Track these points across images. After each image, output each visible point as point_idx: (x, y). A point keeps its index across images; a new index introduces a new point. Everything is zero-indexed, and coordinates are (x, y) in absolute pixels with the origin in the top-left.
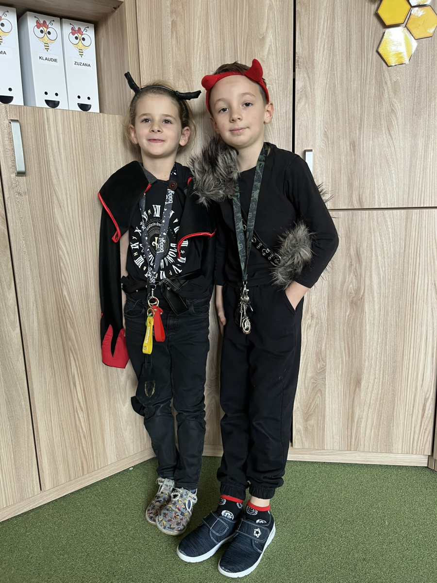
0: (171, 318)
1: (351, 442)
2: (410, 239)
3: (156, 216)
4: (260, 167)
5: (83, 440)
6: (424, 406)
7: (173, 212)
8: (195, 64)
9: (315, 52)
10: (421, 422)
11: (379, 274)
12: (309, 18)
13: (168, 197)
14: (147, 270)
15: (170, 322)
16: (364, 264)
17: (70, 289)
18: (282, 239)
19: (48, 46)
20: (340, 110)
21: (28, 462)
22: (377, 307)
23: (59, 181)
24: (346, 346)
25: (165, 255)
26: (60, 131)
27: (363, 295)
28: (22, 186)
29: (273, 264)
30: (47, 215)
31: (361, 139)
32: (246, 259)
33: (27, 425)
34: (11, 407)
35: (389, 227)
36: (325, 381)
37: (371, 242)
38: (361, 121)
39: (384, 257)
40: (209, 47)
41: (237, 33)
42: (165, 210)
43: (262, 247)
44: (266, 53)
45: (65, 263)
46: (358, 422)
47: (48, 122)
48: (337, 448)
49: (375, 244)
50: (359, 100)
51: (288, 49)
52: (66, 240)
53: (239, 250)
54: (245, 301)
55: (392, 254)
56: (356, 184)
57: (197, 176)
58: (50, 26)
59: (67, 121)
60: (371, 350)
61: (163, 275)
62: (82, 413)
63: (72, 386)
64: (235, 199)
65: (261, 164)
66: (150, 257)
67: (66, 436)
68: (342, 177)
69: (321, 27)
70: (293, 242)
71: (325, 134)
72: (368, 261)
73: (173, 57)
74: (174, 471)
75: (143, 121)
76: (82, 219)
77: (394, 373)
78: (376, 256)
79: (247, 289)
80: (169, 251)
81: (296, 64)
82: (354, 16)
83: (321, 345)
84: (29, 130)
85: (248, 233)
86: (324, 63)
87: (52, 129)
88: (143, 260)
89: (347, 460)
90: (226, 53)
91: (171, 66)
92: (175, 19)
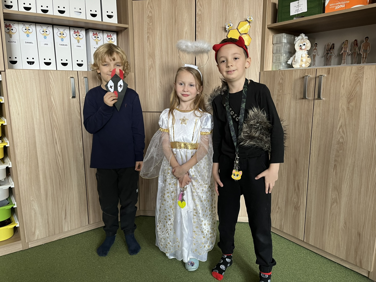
4: (244, 91)
8: (156, 53)
12: (201, 37)
34: (79, 188)
40: (162, 47)
41: (173, 42)
58: (98, 34)
71: (208, 82)
73: (148, 50)
79: (238, 157)
84: (91, 80)
90: (169, 49)
91: (147, 53)
92: (149, 35)
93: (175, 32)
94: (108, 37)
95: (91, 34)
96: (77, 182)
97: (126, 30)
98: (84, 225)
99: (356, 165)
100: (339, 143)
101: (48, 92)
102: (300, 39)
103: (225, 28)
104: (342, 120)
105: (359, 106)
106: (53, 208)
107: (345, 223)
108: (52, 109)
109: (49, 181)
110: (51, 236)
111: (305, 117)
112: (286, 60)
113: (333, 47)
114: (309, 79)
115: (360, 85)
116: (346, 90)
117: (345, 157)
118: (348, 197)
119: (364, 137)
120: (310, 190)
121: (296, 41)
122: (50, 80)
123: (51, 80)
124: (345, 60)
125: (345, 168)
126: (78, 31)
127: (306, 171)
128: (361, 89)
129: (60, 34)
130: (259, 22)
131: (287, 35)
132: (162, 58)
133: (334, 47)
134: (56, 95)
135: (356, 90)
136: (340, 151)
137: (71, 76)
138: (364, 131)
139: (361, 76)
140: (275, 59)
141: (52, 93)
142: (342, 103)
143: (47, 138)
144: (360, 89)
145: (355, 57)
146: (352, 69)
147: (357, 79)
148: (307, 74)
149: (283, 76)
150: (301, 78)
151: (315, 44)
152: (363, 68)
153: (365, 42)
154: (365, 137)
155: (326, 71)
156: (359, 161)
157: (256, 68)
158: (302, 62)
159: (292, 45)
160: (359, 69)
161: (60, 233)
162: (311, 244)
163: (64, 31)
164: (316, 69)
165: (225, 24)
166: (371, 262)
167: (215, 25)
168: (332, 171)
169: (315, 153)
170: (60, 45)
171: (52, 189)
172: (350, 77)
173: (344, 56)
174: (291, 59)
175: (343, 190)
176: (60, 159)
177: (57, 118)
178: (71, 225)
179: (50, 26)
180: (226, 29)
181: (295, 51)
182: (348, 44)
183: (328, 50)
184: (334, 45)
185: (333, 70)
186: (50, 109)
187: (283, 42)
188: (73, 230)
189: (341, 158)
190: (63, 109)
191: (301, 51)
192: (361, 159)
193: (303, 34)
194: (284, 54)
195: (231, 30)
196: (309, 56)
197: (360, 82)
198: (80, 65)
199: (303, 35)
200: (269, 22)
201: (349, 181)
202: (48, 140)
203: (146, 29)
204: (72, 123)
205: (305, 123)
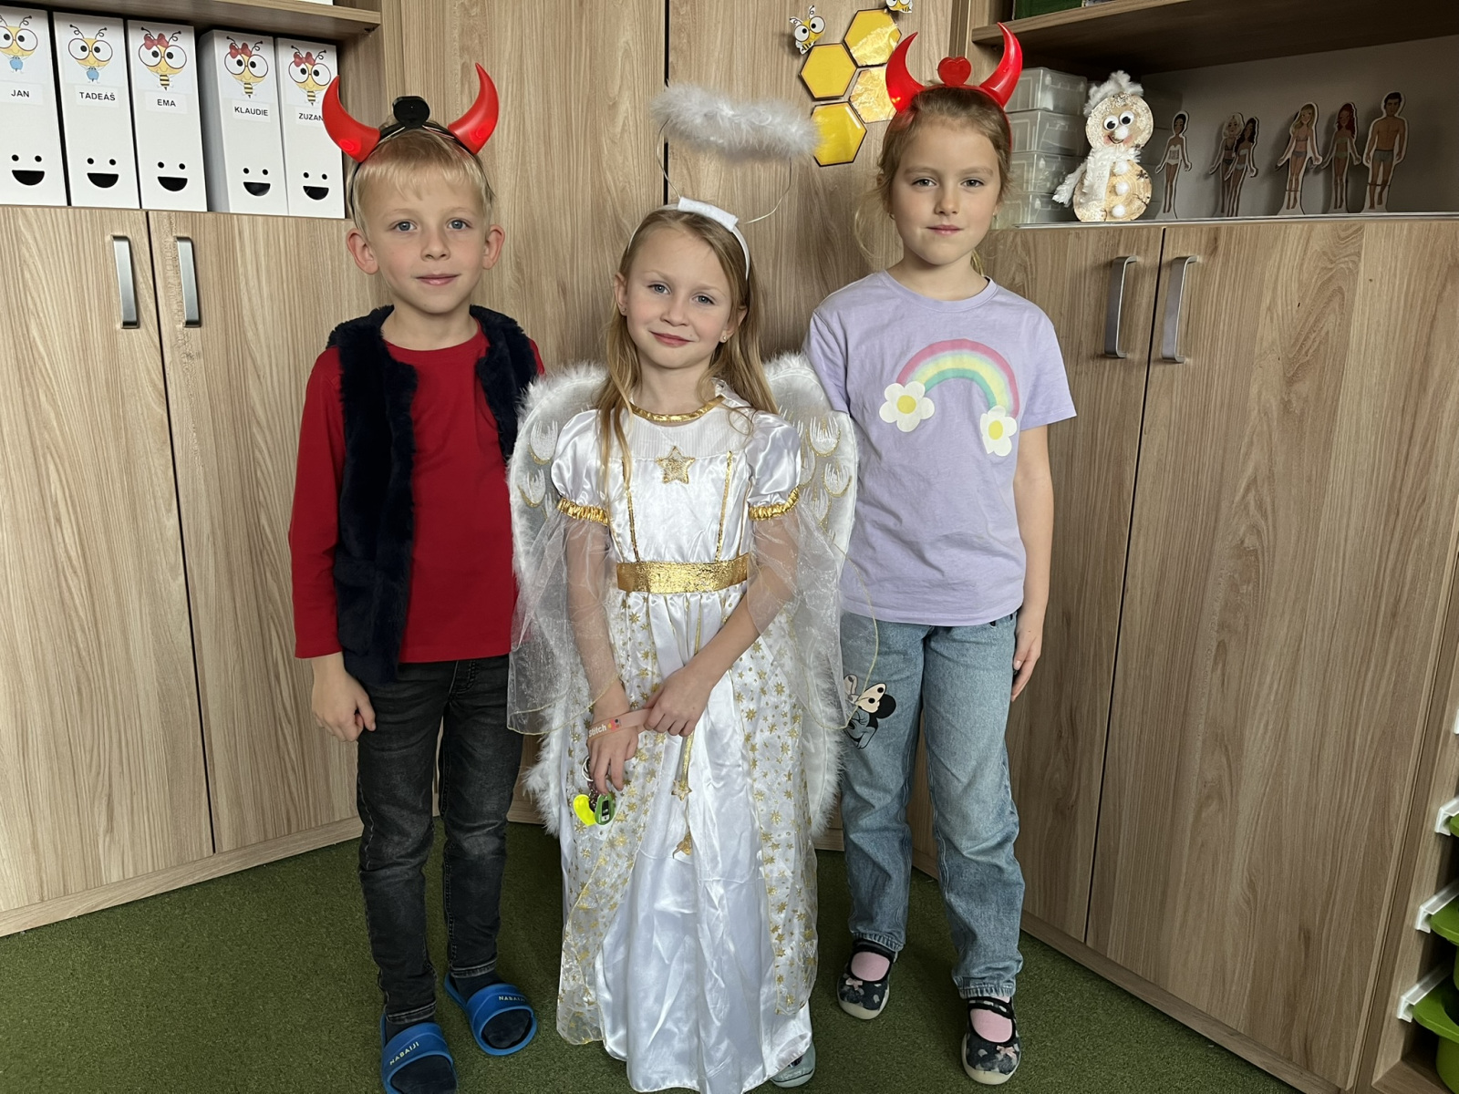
5: (290, 772)
8: (500, 139)
17: (272, 516)
19: (251, 88)
21: (194, 801)
23: (257, 334)
26: (262, 251)
28: (193, 343)
30: (236, 389)
31: (777, 284)
34: (167, 705)
38: (776, 253)
41: (570, 92)
44: (618, 130)
45: (266, 472)
47: (240, 238)
52: (267, 432)
58: (254, 52)
59: (274, 236)
63: (273, 678)
67: (261, 765)
81: (669, 151)
82: (765, 78)
84: (207, 251)
87: (248, 250)
90: (553, 125)
92: (468, 61)
93: (581, 50)
94: (298, 65)
95: (220, 49)
96: (159, 683)
97: (373, 32)
98: (195, 859)
99: (1308, 651)
100: (1240, 550)
101: (14, 301)
102: (1109, 94)
103: (792, 40)
104: (1256, 455)
105: (1333, 398)
106: (54, 788)
107: (1252, 885)
108: (33, 374)
109: (30, 679)
110: (49, 899)
111: (1112, 434)
112: (1048, 185)
113: (1248, 134)
114: (1132, 273)
115: (1341, 305)
116: (1279, 329)
117: (1265, 614)
118: (1266, 781)
119: (1343, 536)
120: (1119, 743)
121: (1092, 102)
122: (24, 250)
123: (28, 249)
124: (1296, 191)
125: (1262, 658)
126: (161, 36)
127: (1105, 660)
128: (1345, 325)
129: (84, 49)
130: (940, 14)
131: (1057, 75)
132: (524, 163)
133: (1253, 133)
134: (51, 313)
135: (1325, 330)
136: (1245, 587)
137: (116, 234)
138: (1347, 507)
139: (1349, 268)
141: (31, 306)
142: (1263, 384)
143: (18, 499)
144: (1340, 325)
145: (1341, 180)
146: (1313, 234)
147: (1330, 279)
148: (1125, 251)
149: (1030, 257)
150: (1100, 265)
151: (1176, 119)
152: (1356, 231)
153: (1385, 115)
154: (1352, 533)
155: (1203, 241)
156: (1319, 634)
158: (1113, 197)
159: (1076, 119)
160: (1339, 237)
161: (87, 889)
162: (1113, 959)
163: (98, 38)
164: (1164, 230)
165: (792, 21)
166: (1350, 1050)
167: (749, 21)
168: (1209, 669)
169: (1142, 588)
170: (84, 95)
171: (47, 712)
172: (1301, 269)
173: (1292, 175)
174: (1067, 182)
175: (1250, 749)
176: (76, 585)
177: (58, 415)
178: (134, 857)
179: (39, 16)
180: (797, 43)
181: (1087, 148)
182: (1313, 122)
183: (1229, 145)
184: (1254, 128)
185: (1231, 237)
186: (26, 374)
187: (1039, 105)
188: (148, 876)
189: (1246, 617)
190: (84, 374)
191: (1111, 148)
192: (1327, 626)
193: (1122, 72)
194: (1038, 159)
195: (816, 49)
196: (1144, 172)
197: (1343, 295)
198: (174, 184)
199: (1122, 78)
200: (980, 16)
201: (1273, 717)
202: (19, 507)
203: (457, 31)
204: (129, 435)
205: (1109, 461)
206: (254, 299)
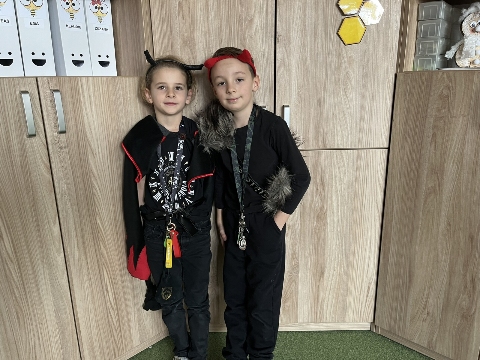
0: (184, 238)
1: (316, 317)
2: (360, 171)
3: (171, 160)
4: (251, 126)
5: (114, 332)
6: (369, 288)
7: (183, 156)
8: (198, 37)
9: (291, 32)
10: (366, 299)
11: (337, 196)
12: (287, 6)
13: (179, 145)
14: (164, 203)
15: (184, 241)
16: (326, 188)
17: (102, 218)
18: (269, 181)
19: (73, 16)
20: (310, 76)
22: (336, 220)
23: (92, 134)
24: (314, 248)
25: (178, 190)
26: (92, 94)
27: (326, 211)
28: (62, 142)
29: (263, 197)
30: (83, 162)
31: (325, 98)
32: (242, 194)
33: (71, 327)
34: (59, 315)
35: (345, 162)
36: (298, 274)
37: (332, 173)
38: (325, 85)
39: (341, 184)
40: (209, 25)
42: (178, 155)
43: (254, 186)
44: (254, 31)
45: (98, 197)
46: (321, 302)
47: (82, 88)
48: (306, 321)
49: (335, 174)
50: (324, 69)
51: (270, 29)
52: (98, 180)
53: (237, 187)
54: (242, 225)
55: (347, 182)
56: (322, 131)
57: (202, 130)
59: (97, 86)
60: (331, 250)
61: (177, 206)
62: (113, 312)
63: (105, 292)
64: (232, 150)
65: (251, 123)
66: (166, 192)
67: (102, 331)
68: (311, 126)
69: (296, 13)
70: (278, 183)
71: (299, 94)
72: (329, 187)
73: (180, 31)
74: (188, 352)
75: (159, 88)
76: (111, 162)
77: (348, 266)
78: (336, 183)
79: (244, 216)
80: (182, 186)
81: (277, 40)
82: (321, 6)
83: (296, 248)
84: (67, 96)
85: (243, 175)
86: (297, 41)
87: (86, 94)
88: (161, 195)
89: (313, 329)
90: (223, 30)
91: (179, 38)
102: (473, 12)
112: (441, 50)
121: (464, 16)
137: (22, 90)
140: (421, 49)
149: (451, 83)
157: (389, 66)
174: (452, 49)
190: (10, 162)
194: (440, 40)
198: (39, 63)
204: (34, 190)
206: (89, 117)
